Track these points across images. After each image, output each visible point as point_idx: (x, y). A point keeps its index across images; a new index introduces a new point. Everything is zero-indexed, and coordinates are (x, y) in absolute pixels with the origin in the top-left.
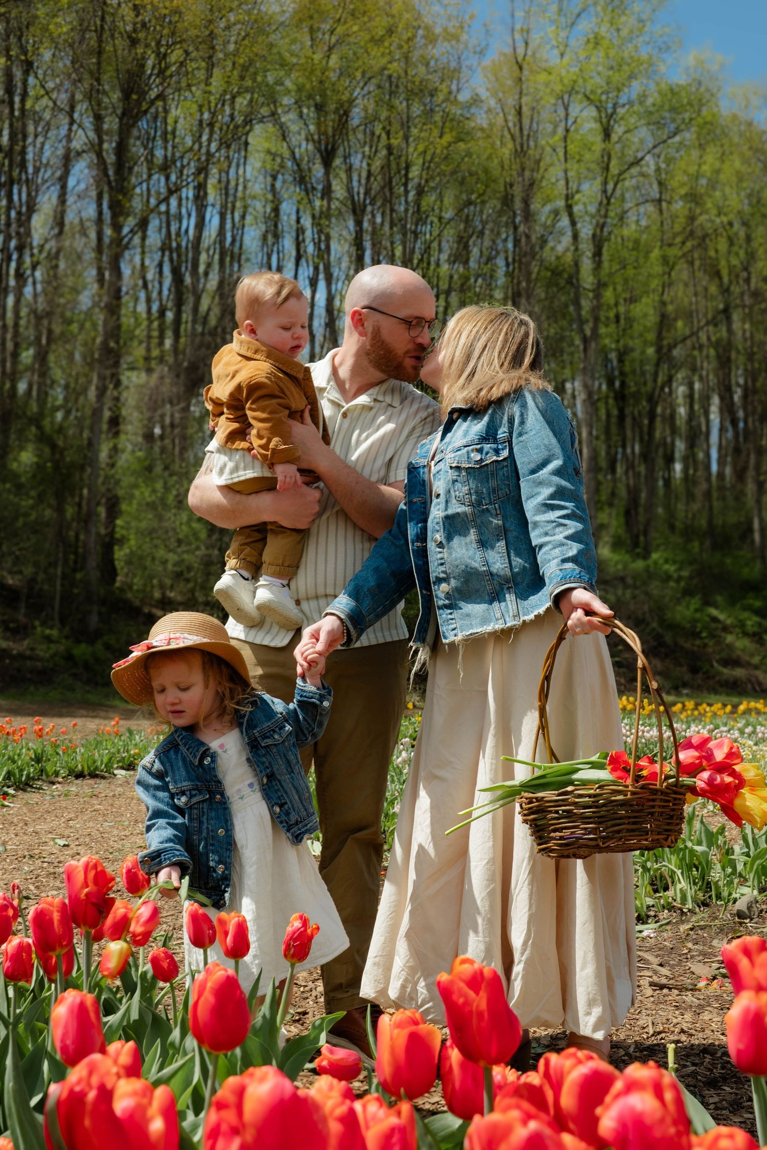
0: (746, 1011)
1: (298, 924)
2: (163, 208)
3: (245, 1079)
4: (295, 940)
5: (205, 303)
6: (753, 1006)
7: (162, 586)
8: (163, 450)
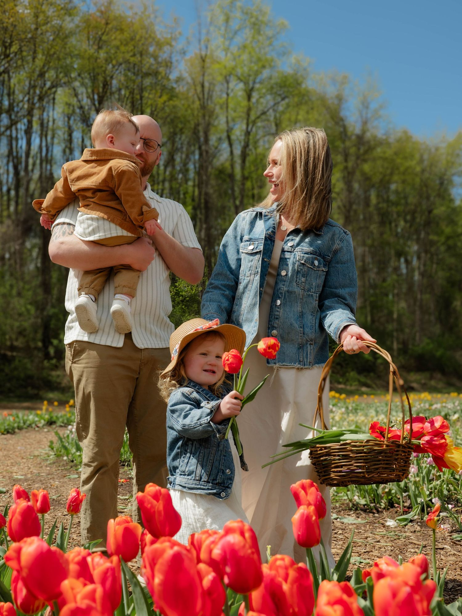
0: (303, 515)
1: (74, 494)
2: (8, 133)
3: (21, 544)
4: (73, 502)
5: (32, 186)
6: (306, 512)
7: (11, 339)
8: (10, 266)
